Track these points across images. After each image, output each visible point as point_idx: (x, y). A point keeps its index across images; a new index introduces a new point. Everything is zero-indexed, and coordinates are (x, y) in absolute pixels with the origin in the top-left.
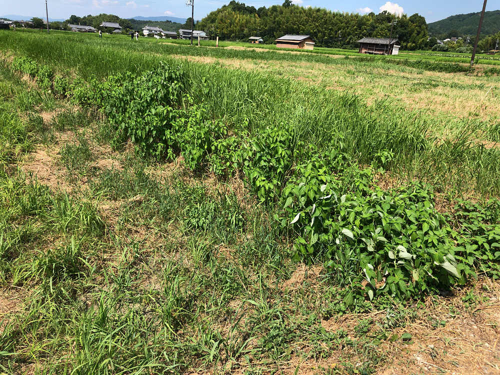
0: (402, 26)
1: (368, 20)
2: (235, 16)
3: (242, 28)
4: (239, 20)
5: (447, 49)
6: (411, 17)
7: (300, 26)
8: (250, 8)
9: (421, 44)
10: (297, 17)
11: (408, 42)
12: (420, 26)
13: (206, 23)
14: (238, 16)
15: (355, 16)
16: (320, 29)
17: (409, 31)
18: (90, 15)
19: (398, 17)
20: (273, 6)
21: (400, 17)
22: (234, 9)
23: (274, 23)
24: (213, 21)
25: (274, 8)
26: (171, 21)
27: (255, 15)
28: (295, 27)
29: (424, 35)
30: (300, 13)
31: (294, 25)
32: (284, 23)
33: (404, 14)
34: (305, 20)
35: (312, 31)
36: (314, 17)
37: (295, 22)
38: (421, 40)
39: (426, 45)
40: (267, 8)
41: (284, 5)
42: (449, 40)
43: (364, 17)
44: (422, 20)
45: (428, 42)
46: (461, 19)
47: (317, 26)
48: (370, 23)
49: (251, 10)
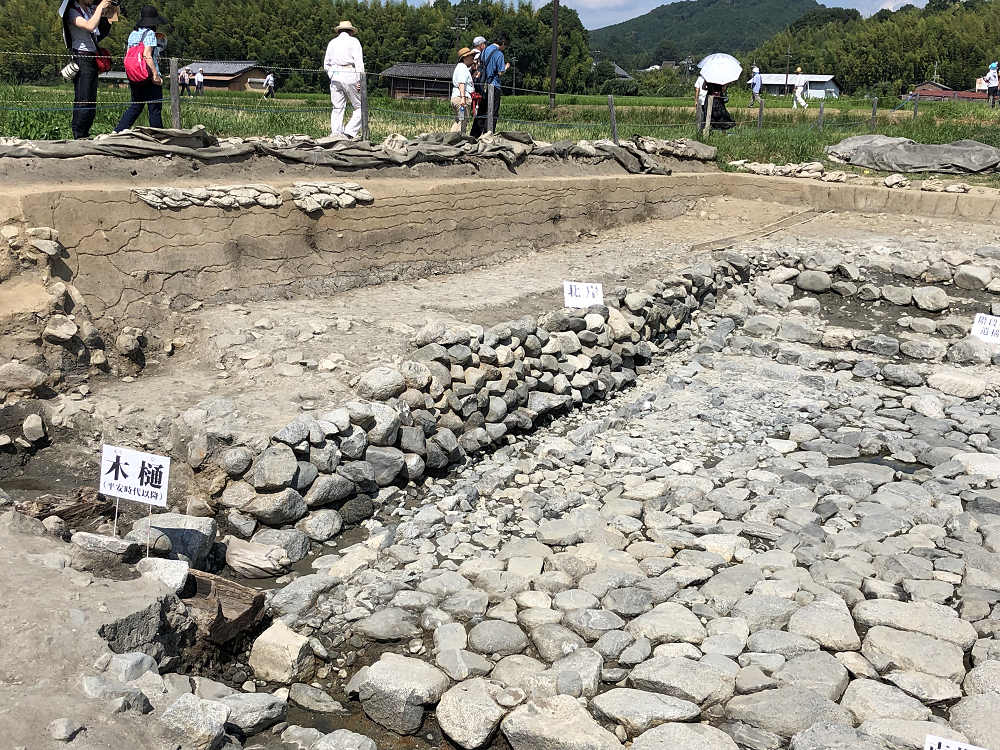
0: (522, 34)
1: (434, 20)
5: (637, 90)
6: (542, 10)
7: (246, 37)
9: (576, 78)
10: (235, 14)
11: (544, 76)
12: (567, 34)
15: (398, 9)
16: (305, 44)
17: (542, 47)
19: (511, 11)
21: (516, 9)
28: (232, 41)
29: (580, 56)
33: (526, 4)
35: (282, 52)
36: (284, 13)
37: (232, 27)
38: (574, 70)
39: (589, 83)
42: (658, 67)
43: (421, 11)
44: (571, 19)
45: (592, 75)
46: (685, 14)
47: (296, 39)
48: (438, 26)
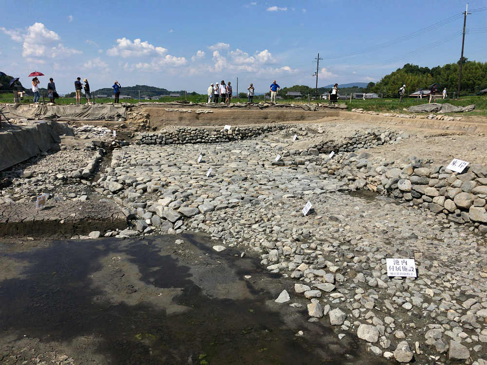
2: (407, 78)
3: (414, 88)
4: (411, 80)
8: (423, 68)
10: (472, 73)
13: (380, 86)
14: (410, 77)
18: (286, 88)
20: (447, 65)
22: (407, 72)
23: (447, 80)
24: (386, 84)
25: (448, 67)
26: (357, 87)
27: (427, 75)
30: (476, 68)
31: (469, 80)
32: (457, 80)
34: (481, 74)
37: (470, 78)
40: (441, 67)
41: (459, 63)
49: (425, 71)
